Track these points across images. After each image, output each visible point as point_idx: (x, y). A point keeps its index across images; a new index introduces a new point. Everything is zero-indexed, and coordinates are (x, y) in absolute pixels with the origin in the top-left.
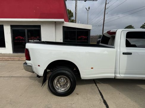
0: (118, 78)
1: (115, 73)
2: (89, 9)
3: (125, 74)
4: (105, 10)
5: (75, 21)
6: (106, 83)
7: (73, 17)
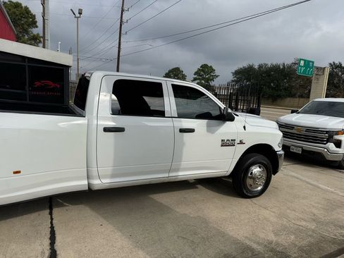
0: (96, 188)
1: (88, 178)
2: (80, 13)
3: (113, 176)
4: (121, 25)
5: (42, 40)
6: (81, 203)
7: (37, 27)
